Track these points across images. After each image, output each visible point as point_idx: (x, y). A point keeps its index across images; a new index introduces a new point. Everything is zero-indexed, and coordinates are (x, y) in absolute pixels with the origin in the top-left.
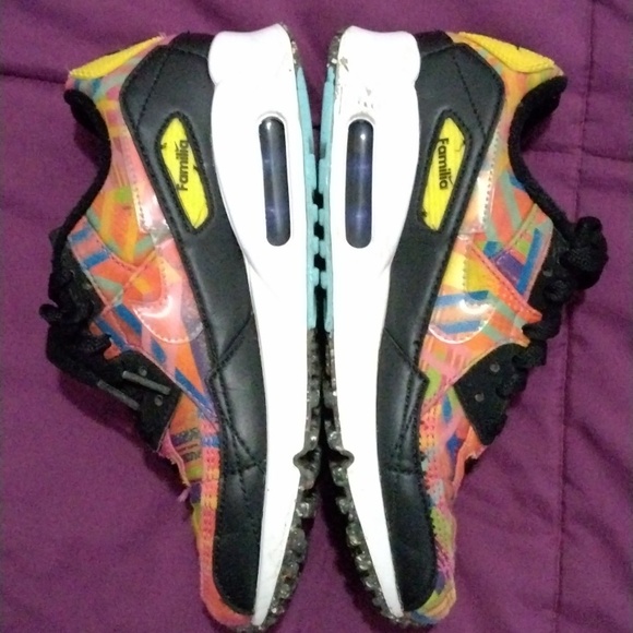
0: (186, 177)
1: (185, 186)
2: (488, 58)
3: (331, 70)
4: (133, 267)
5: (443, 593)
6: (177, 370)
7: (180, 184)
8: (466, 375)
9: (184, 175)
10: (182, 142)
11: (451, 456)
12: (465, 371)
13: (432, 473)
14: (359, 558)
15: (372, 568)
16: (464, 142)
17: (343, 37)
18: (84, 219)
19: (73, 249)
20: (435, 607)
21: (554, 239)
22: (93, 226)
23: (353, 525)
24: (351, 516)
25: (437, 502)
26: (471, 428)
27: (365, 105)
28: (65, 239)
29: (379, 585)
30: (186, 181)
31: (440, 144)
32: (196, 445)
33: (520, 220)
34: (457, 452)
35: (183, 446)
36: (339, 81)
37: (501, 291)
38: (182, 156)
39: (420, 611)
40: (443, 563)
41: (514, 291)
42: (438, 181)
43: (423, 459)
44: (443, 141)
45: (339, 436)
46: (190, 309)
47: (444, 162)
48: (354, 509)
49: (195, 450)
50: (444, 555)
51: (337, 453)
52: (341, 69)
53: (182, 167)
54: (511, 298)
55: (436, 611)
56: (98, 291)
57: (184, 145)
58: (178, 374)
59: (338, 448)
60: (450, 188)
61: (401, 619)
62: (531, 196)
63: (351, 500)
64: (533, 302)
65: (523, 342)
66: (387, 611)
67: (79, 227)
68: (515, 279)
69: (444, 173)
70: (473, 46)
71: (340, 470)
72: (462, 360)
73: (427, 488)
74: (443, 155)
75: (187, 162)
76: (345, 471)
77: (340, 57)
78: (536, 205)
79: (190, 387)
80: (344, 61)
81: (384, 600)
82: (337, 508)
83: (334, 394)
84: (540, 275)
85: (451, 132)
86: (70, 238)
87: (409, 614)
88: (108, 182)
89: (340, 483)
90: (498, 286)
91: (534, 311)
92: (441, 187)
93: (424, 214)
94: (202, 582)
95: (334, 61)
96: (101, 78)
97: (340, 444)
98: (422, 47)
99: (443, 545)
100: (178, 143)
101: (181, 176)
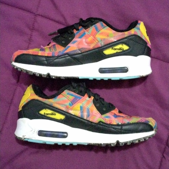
2: (26, 102)
3: (25, 140)
4: (94, 37)
5: (149, 121)
6: (70, 46)
7: (113, 48)
8: (100, 112)
10: (123, 49)
11: (118, 117)
12: (98, 112)
13: (122, 122)
14: (141, 141)
15: (143, 138)
16: (45, 109)
17: (17, 136)
18: (106, 26)
19: (99, 23)
20: (153, 123)
21: (69, 90)
22: (104, 28)
23: (134, 141)
24: (131, 142)
25: (128, 121)
26: (112, 111)
27: (34, 132)
28: (101, 21)
29: (147, 136)
30: (114, 50)
31: (45, 115)
32: (53, 50)
33: (64, 97)
34: (117, 115)
35: (53, 48)
36: (28, 138)
37: (81, 103)
38: (120, 49)
39: (153, 127)
40: (143, 121)
41: (81, 100)
42: (54, 116)
43: (118, 124)
44: (44, 114)
45: (112, 143)
46: (84, 50)
47: (49, 114)
48: (130, 141)
49: (52, 50)
50: (141, 120)
51: (116, 144)
52: (25, 137)
53: (117, 49)
54: (82, 100)
55: (154, 123)
56: (89, 28)
58: (69, 47)
59: (115, 144)
60: (56, 113)
61: (155, 131)
62: (59, 94)
63: (127, 142)
64: (83, 96)
65: (92, 98)
66: (153, 134)
67: (104, 24)
68: (78, 99)
69: (52, 114)
70: (23, 105)
71: (120, 144)
72: (96, 113)
73: (125, 123)
74: (48, 114)
76: (121, 143)
77: (22, 137)
78: (62, 94)
79: (66, 50)
80: (23, 136)
81: (151, 135)
82: (129, 145)
83: (102, 144)
84: (78, 94)
85: (42, 112)
86: (102, 22)
87: (154, 129)
88: (114, 31)
89: (123, 144)
90: (79, 103)
91: (85, 95)
92: (55, 115)
93: (61, 119)
94: (22, 51)
95: (23, 139)
96: (140, 30)
97: (114, 143)
98: (22, 117)
99: (138, 120)
100: (123, 48)
101: (115, 49)
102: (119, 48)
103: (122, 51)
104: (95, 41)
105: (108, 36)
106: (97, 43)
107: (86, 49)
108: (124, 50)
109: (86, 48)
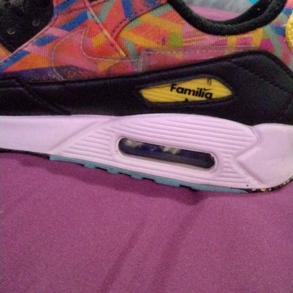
0: (182, 92)
1: (174, 91)
4: (115, 35)
7: (177, 87)
9: (183, 91)
10: (211, 94)
30: (178, 91)
38: (199, 93)
46: (75, 74)
53: (190, 91)
57: (208, 96)
58: (24, 53)
75: (193, 95)
96: (285, 35)
100: (211, 92)
101: (183, 89)
102: (196, 90)
103: (204, 99)
104: (117, 51)
105: (164, 41)
106: (122, 59)
107: (81, 72)
108: (214, 97)
109: (83, 70)
